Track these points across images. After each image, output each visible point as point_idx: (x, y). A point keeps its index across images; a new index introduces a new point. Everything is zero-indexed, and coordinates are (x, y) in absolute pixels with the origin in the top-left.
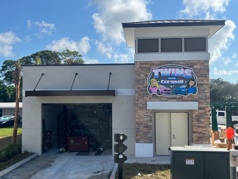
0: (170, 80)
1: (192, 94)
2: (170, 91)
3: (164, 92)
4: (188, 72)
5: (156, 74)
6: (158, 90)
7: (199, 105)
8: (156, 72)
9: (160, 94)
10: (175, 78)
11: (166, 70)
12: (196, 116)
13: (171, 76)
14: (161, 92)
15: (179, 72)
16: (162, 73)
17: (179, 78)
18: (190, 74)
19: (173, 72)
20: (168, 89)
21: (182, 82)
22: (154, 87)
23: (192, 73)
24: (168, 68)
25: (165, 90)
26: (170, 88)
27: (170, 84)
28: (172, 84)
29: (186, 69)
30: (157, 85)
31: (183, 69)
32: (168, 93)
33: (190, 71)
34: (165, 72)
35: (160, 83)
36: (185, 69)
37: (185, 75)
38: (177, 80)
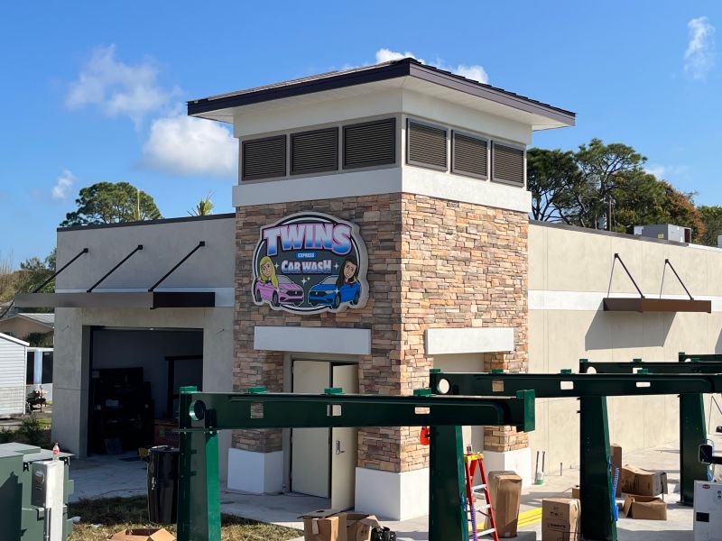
0: (301, 260)
1: (348, 304)
2: (300, 293)
3: (289, 297)
4: (339, 236)
5: (272, 244)
6: (275, 293)
7: (376, 341)
8: (271, 235)
9: (278, 305)
10: (312, 255)
11: (293, 228)
12: (366, 377)
13: (303, 250)
14: (282, 299)
15: (321, 234)
16: (285, 240)
17: (322, 252)
18: (346, 242)
19: (309, 238)
20: (297, 288)
21: (326, 265)
22: (267, 282)
23: (351, 238)
24: (297, 223)
25: (290, 293)
26: (301, 284)
27: (302, 274)
28: (307, 274)
29: (337, 224)
30: (273, 278)
31: (329, 227)
32: (296, 302)
33: (346, 230)
34: (292, 236)
35: (279, 272)
36: (335, 224)
37: (335, 245)
38: (317, 260)
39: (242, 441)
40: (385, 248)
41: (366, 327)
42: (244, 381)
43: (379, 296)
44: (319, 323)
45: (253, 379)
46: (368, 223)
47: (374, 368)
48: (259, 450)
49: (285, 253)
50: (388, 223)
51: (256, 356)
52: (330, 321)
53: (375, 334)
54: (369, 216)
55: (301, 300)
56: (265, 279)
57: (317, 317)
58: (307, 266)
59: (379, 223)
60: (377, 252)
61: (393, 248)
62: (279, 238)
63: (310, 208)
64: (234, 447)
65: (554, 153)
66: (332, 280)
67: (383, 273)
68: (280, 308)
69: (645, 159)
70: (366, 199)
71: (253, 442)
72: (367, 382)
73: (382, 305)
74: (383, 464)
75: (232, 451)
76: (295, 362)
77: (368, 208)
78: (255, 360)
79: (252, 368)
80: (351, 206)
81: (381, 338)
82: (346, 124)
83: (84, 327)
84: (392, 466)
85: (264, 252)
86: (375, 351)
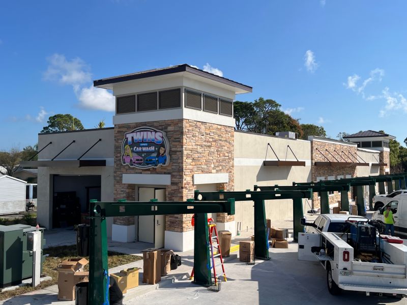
0: (142, 147)
1: (161, 164)
2: (141, 160)
3: (137, 162)
4: (158, 136)
5: (130, 140)
6: (131, 160)
7: (173, 179)
8: (129, 136)
9: (132, 165)
10: (146, 144)
11: (138, 133)
12: (169, 194)
13: (143, 142)
14: (134, 162)
15: (150, 136)
16: (135, 138)
17: (151, 143)
18: (160, 139)
19: (145, 137)
20: (140, 158)
21: (152, 148)
22: (128, 156)
23: (162, 137)
24: (140, 131)
25: (137, 160)
26: (142, 156)
27: (143, 152)
28: (144, 152)
29: (157, 132)
30: (130, 154)
31: (153, 133)
32: (140, 164)
33: (161, 134)
34: (138, 136)
35: (133, 151)
36: (156, 132)
37: (156, 140)
38: (148, 146)
39: (118, 221)
40: (176, 142)
41: (169, 173)
42: (118, 196)
43: (174, 161)
44: (149, 172)
45: (122, 196)
46: (170, 131)
47: (172, 190)
48: (125, 224)
49: (135, 143)
50: (177, 131)
51: (123, 186)
52: (154, 171)
53: (173, 176)
54: (170, 128)
55: (142, 163)
56: (127, 154)
57: (148, 170)
58: (144, 149)
59: (174, 131)
60: (174, 143)
61: (180, 141)
62: (133, 138)
63: (146, 125)
64: (114, 223)
65: (245, 103)
66: (155, 155)
67: (176, 152)
68: (134, 166)
69: (280, 105)
70: (169, 121)
71: (122, 221)
72: (169, 196)
73: (175, 164)
74: (176, 229)
75: (114, 226)
76: (140, 189)
77: (169, 125)
78: (123, 188)
79: (122, 191)
80: (163, 124)
81: (175, 178)
82: (160, 91)
83: (50, 175)
84: (179, 230)
85: (126, 143)
86: (173, 183)
